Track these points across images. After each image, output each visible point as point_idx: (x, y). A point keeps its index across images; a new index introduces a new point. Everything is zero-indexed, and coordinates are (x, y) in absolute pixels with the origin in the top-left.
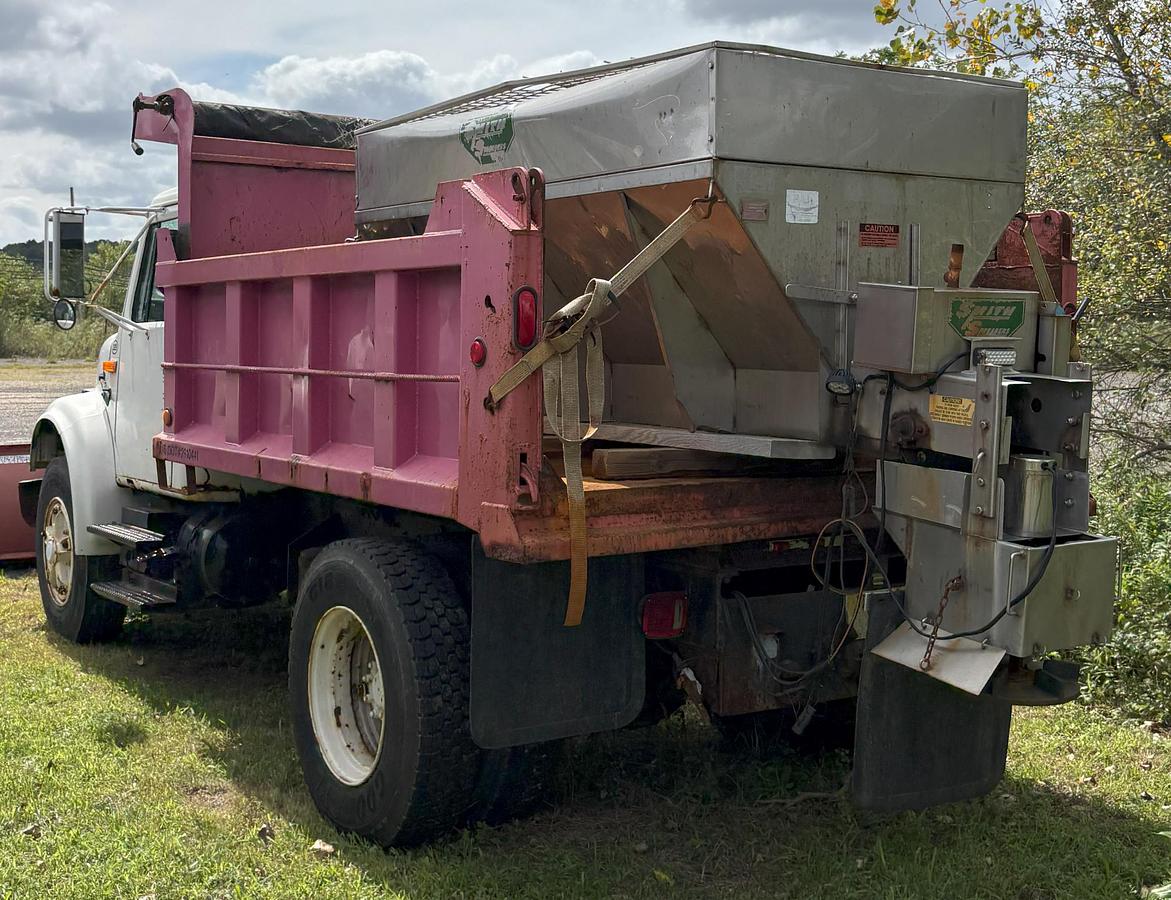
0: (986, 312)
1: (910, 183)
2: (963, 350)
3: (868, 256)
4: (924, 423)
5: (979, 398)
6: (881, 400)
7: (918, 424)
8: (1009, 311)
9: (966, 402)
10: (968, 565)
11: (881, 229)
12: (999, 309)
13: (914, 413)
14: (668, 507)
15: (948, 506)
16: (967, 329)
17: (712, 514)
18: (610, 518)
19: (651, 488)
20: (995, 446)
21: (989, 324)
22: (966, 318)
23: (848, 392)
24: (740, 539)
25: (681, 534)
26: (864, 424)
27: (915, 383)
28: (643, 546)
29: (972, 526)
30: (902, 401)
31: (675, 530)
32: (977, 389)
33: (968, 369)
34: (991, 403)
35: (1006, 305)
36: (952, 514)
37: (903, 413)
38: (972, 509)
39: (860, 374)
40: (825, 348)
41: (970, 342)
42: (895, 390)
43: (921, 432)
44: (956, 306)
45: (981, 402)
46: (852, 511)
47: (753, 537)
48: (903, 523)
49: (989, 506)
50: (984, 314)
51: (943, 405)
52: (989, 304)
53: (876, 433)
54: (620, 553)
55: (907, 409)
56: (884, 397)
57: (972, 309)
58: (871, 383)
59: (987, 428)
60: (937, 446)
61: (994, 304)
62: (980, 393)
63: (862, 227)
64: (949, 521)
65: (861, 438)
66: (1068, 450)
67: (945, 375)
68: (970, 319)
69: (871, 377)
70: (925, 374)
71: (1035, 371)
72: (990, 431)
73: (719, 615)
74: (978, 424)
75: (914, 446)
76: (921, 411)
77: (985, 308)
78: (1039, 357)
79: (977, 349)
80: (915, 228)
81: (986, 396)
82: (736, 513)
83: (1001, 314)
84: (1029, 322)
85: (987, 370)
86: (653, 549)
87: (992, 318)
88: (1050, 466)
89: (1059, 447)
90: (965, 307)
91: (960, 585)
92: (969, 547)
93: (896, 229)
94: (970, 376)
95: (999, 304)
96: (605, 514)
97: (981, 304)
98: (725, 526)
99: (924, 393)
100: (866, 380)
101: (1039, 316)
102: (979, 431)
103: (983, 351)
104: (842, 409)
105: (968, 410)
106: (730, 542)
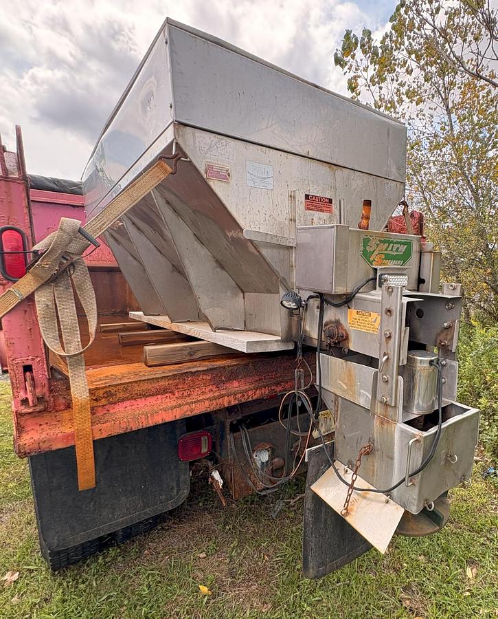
0: (388, 247)
1: (339, 172)
2: (371, 276)
3: (311, 217)
4: (345, 330)
5: (384, 313)
6: (317, 312)
7: (340, 331)
8: (403, 248)
9: (374, 315)
10: (375, 435)
11: (320, 200)
12: (396, 246)
13: (338, 323)
14: (181, 387)
15: (362, 391)
16: (374, 260)
17: (217, 387)
18: (127, 403)
19: (165, 377)
20: (396, 351)
21: (388, 257)
22: (374, 251)
23: (296, 307)
24: (233, 403)
25: (185, 408)
26: (308, 328)
27: (338, 302)
28: (150, 422)
29: (379, 409)
30: (331, 314)
31: (180, 406)
32: (382, 305)
33: (375, 289)
34: (393, 317)
35: (401, 243)
36: (364, 398)
37: (331, 322)
38: (379, 397)
39: (304, 295)
40: (284, 278)
41: (376, 269)
42: (325, 306)
43: (342, 337)
44: (366, 242)
45: (385, 317)
46: (303, 385)
47: (243, 401)
48: (333, 397)
49: (391, 397)
50: (386, 250)
51: (357, 316)
52: (389, 242)
53: (315, 335)
54: (128, 431)
55: (333, 319)
56: (319, 310)
57: (378, 245)
58: (311, 300)
59: (390, 337)
60: (353, 346)
61: (392, 242)
62: (384, 309)
63: (307, 197)
64: (362, 402)
65: (306, 338)
66: (443, 345)
67: (357, 295)
68: (376, 253)
69: (311, 297)
70: (344, 295)
71: (418, 291)
72: (392, 340)
73: (229, 444)
74: (383, 334)
75: (338, 346)
76: (342, 322)
77: (387, 245)
78: (421, 281)
79: (382, 275)
80: (342, 202)
81: (389, 311)
82: (236, 384)
83: (397, 250)
84: (415, 257)
85: (390, 290)
86: (161, 422)
87: (390, 252)
88: (435, 361)
89: (436, 342)
90: (372, 243)
91: (369, 452)
92: (376, 423)
93: (330, 201)
94: (377, 295)
95: (397, 243)
96: (123, 401)
97: (384, 242)
98: (222, 396)
99: (344, 308)
100: (308, 299)
101: (421, 253)
102: (384, 339)
103: (386, 276)
104: (295, 318)
105: (375, 322)
106: (227, 406)
